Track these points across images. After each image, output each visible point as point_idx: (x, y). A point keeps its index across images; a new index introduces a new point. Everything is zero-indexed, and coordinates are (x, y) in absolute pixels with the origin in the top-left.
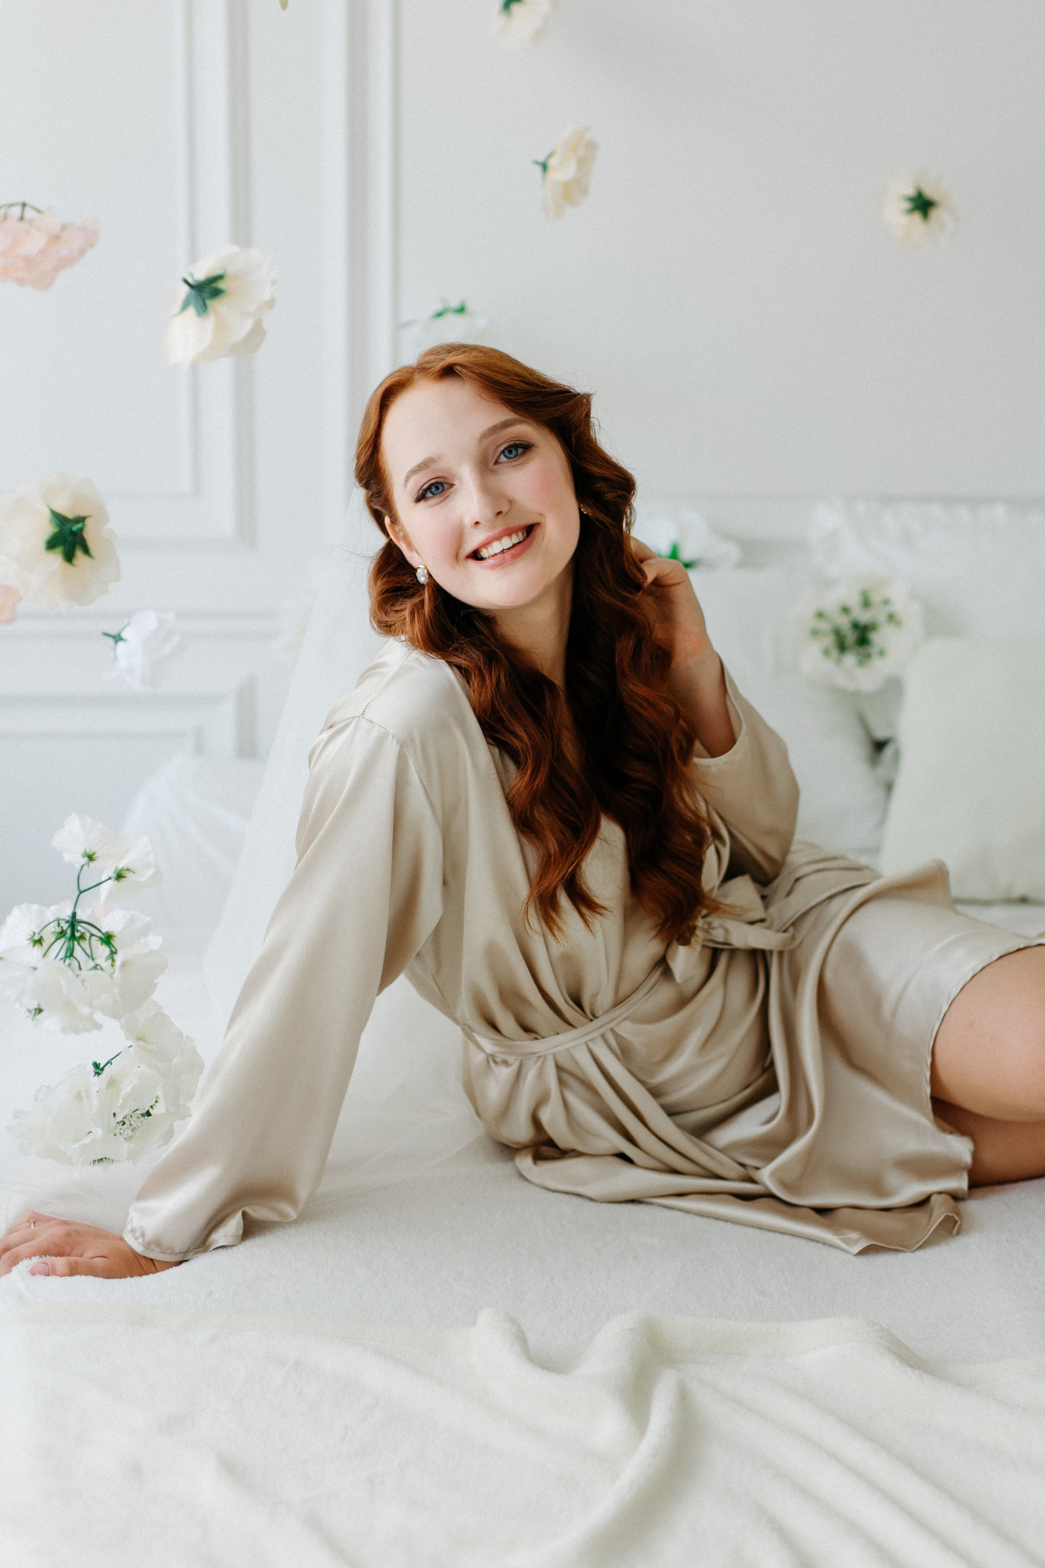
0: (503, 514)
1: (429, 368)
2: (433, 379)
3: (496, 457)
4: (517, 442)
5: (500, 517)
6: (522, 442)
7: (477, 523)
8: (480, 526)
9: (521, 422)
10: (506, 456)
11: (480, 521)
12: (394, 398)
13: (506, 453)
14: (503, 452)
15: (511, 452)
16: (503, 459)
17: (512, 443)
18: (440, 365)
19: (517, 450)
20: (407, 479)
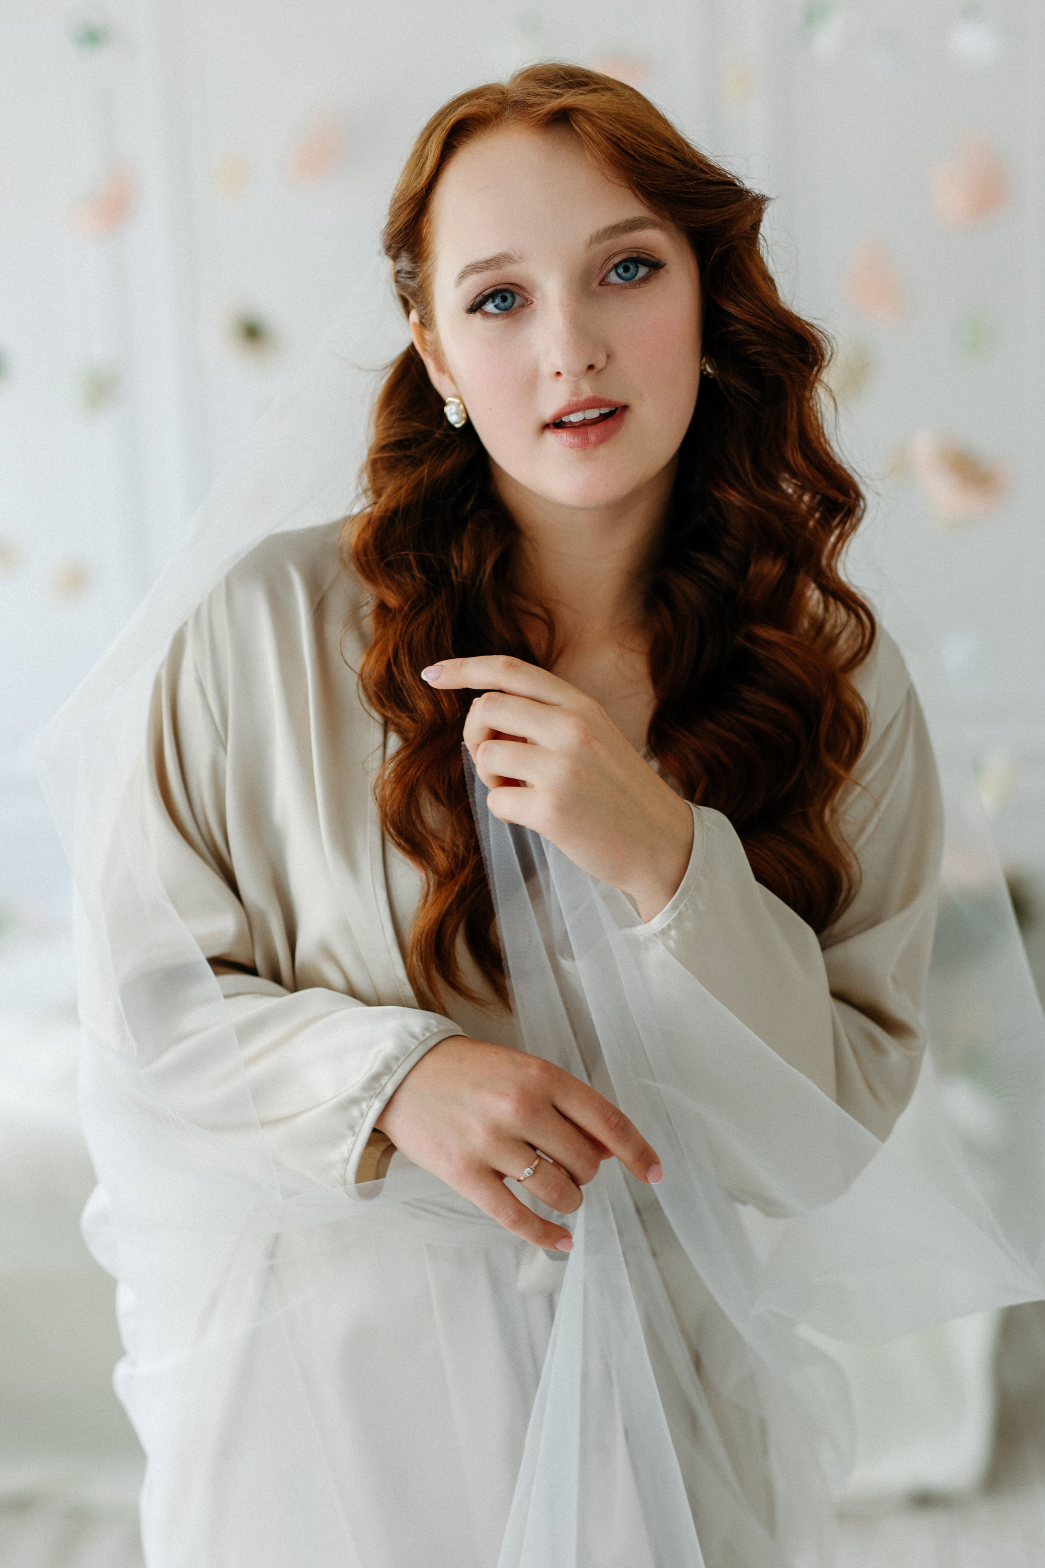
0: (595, 370)
1: (532, 105)
2: (534, 125)
3: (604, 272)
4: (643, 256)
5: (592, 373)
6: (648, 257)
7: (558, 374)
8: (561, 378)
9: (654, 225)
10: (619, 276)
11: (562, 372)
12: (468, 136)
13: (621, 270)
14: (616, 267)
15: (626, 269)
16: (613, 278)
17: (635, 255)
18: (550, 105)
19: (637, 268)
20: (463, 275)
